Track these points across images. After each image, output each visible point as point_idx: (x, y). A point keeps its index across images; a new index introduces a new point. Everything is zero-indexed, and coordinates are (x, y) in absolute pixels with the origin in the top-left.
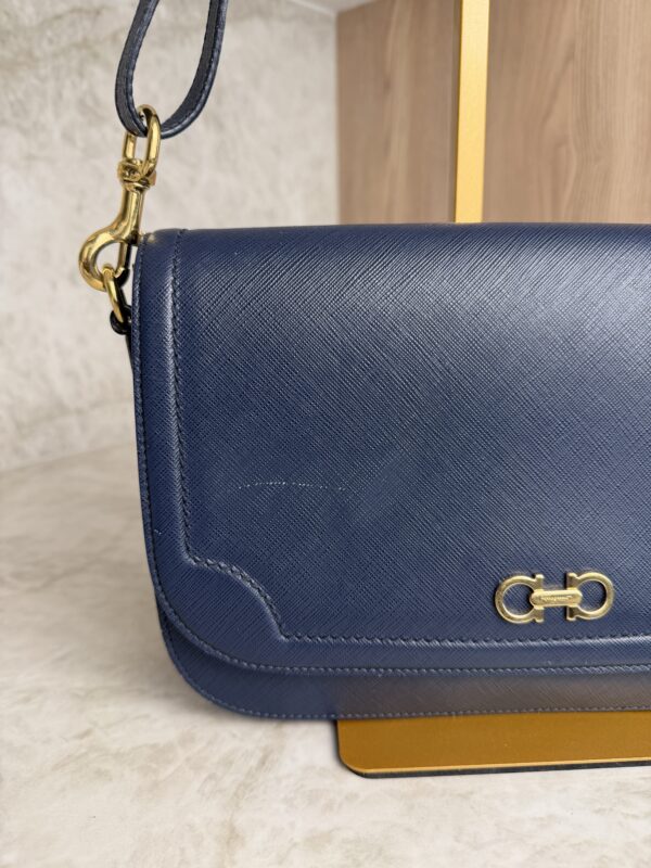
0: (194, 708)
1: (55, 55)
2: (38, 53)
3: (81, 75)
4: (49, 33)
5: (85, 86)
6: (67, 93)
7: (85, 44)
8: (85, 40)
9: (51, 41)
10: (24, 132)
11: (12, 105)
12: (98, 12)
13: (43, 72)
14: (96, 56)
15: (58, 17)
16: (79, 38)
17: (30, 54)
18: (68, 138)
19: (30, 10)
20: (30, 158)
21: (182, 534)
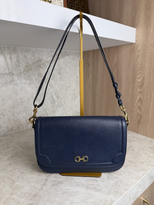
0: (40, 171)
1: (34, 68)
2: (32, 68)
3: (38, 70)
4: (34, 65)
5: (39, 72)
6: (36, 73)
7: (39, 66)
8: (39, 65)
9: (34, 66)
10: (30, 80)
11: (28, 76)
12: (41, 60)
13: (32, 71)
14: (40, 67)
15: (35, 62)
16: (38, 65)
17: (31, 68)
18: (36, 80)
19: (31, 62)
20: (30, 83)
21: (40, 152)
